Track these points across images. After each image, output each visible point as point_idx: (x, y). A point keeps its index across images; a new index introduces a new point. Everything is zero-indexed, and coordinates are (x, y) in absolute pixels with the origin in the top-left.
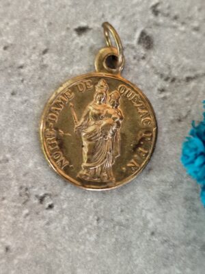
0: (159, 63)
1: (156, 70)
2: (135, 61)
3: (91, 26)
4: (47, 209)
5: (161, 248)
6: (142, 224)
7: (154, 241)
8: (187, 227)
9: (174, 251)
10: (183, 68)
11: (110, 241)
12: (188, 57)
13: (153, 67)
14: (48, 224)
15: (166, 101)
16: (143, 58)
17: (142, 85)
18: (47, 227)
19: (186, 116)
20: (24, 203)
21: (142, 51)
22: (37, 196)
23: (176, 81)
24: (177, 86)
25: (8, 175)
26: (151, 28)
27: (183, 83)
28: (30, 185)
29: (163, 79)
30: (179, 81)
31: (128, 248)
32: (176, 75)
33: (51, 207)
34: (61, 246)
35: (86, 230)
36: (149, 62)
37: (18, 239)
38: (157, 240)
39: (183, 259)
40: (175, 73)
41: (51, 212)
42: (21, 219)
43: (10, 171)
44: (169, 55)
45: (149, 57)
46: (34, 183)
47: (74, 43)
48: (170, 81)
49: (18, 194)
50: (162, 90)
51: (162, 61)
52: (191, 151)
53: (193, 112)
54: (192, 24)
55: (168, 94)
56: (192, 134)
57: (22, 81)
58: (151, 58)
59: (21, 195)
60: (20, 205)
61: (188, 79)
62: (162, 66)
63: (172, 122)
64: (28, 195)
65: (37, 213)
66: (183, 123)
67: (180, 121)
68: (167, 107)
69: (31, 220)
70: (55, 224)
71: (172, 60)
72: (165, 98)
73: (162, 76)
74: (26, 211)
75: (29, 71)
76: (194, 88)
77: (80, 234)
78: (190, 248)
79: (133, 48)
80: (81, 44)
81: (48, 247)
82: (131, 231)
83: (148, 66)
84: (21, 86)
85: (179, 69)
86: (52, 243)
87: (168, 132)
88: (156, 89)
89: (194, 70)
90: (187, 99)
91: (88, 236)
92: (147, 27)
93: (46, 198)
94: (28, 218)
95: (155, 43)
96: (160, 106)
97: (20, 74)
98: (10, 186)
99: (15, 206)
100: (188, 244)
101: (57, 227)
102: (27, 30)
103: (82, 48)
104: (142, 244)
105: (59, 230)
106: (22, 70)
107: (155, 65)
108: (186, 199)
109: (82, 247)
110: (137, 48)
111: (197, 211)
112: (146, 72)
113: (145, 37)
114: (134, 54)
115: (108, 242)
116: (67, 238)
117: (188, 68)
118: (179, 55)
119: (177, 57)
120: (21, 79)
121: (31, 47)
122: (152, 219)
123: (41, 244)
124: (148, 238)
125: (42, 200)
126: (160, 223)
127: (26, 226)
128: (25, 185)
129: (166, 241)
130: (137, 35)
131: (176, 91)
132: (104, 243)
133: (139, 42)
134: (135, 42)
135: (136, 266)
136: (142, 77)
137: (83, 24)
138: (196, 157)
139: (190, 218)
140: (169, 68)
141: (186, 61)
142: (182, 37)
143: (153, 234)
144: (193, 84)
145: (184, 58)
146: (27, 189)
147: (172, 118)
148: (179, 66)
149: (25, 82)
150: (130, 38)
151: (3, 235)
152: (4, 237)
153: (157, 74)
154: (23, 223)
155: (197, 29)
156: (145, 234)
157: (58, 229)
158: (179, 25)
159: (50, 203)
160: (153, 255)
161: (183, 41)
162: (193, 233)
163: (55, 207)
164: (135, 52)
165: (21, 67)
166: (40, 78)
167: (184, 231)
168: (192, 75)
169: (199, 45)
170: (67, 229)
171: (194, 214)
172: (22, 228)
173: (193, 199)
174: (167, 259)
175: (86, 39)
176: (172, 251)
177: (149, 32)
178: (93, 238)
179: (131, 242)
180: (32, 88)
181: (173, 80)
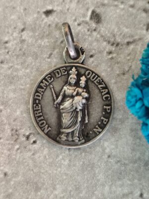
0: (107, 33)
1: (104, 38)
2: (89, 33)
3: (55, 9)
4: (32, 144)
5: (116, 166)
6: (101, 150)
7: (111, 162)
8: (133, 150)
9: (125, 168)
10: (124, 35)
11: (79, 164)
12: (127, 27)
13: (102, 36)
14: (33, 154)
15: (113, 60)
16: (95, 30)
17: (95, 50)
18: (32, 157)
19: (129, 70)
20: (16, 141)
21: (94, 25)
22: (24, 135)
23: (120, 45)
24: (120, 49)
25: (2, 121)
26: (99, 7)
27: (124, 46)
28: (19, 128)
29: (110, 44)
30: (122, 45)
31: (92, 168)
32: (119, 41)
33: (35, 142)
34: (44, 169)
35: (61, 157)
36: (99, 33)
37: (13, 167)
38: (112, 161)
39: (132, 173)
40: (118, 40)
41: (35, 146)
42: (14, 152)
43: (4, 119)
44: (113, 27)
45: (99, 29)
46: (22, 126)
47: (44, 22)
48: (115, 45)
49: (10, 134)
50: (110, 53)
51: (109, 31)
52: (132, 97)
53: (133, 67)
54: (129, 3)
55: (114, 55)
56: (133, 85)
57: (8, 52)
58: (100, 30)
59: (12, 135)
60: (13, 142)
61: (128, 43)
62: (108, 35)
63: (118, 75)
64: (18, 135)
65: (25, 147)
66: (126, 75)
67: (124, 74)
68: (114, 65)
69: (21, 152)
70: (39, 154)
71: (116, 30)
72: (112, 58)
73: (109, 42)
74: (17, 147)
75: (13, 45)
76: (133, 50)
77: (57, 160)
78: (136, 165)
79: (87, 23)
80: (49, 23)
81: (35, 171)
82: (93, 156)
83: (98, 36)
84: (7, 57)
85: (121, 37)
86: (37, 168)
87: (116, 83)
88: (105, 52)
89: (132, 36)
90: (128, 58)
91: (63, 161)
92: (96, 7)
93: (31, 136)
94: (19, 151)
95: (103, 18)
96: (109, 64)
97: (6, 48)
98: (4, 129)
99: (9, 143)
100: (135, 162)
101: (40, 157)
102: (9, 15)
103: (49, 25)
104: (102, 164)
105: (42, 158)
106: (7, 45)
107: (103, 35)
108: (132, 130)
109: (59, 169)
110: (90, 23)
111: (140, 138)
112: (97, 40)
113: (95, 14)
114: (88, 27)
115: (77, 165)
116: (48, 163)
117: (128, 35)
118: (121, 26)
119: (119, 28)
120: (7, 51)
121: (13, 27)
122: (108, 146)
123: (29, 170)
124: (106, 160)
125: (28, 138)
126: (114, 149)
127: (18, 157)
128: (15, 127)
129: (119, 161)
130: (89, 13)
131: (120, 52)
132: (74, 165)
133: (91, 18)
134: (88, 19)
135: (98, 180)
136: (95, 44)
137: (49, 8)
138: (136, 102)
139: (135, 144)
140: (114, 36)
141: (126, 30)
142: (122, 13)
143: (109, 157)
144: (132, 47)
145: (124, 28)
146: (16, 131)
147: (118, 72)
148: (121, 34)
149: (10, 53)
150: (84, 16)
151: (2, 165)
152: (3, 166)
153: (106, 41)
154: (16, 155)
155: (132, 6)
156: (103, 157)
157: (40, 158)
158: (120, 4)
159: (34, 139)
160: (110, 172)
161: (123, 15)
162: (138, 155)
163: (38, 142)
164: (89, 26)
165: (6, 42)
166: (20, 50)
167: (131, 154)
168: (131, 40)
169: (135, 18)
170: (47, 157)
171: (138, 141)
172: (15, 159)
173: (136, 130)
174: (121, 174)
175: (52, 19)
176: (123, 168)
177: (98, 11)
178: (66, 162)
179: (94, 164)
180: (15, 57)
181: (118, 45)
